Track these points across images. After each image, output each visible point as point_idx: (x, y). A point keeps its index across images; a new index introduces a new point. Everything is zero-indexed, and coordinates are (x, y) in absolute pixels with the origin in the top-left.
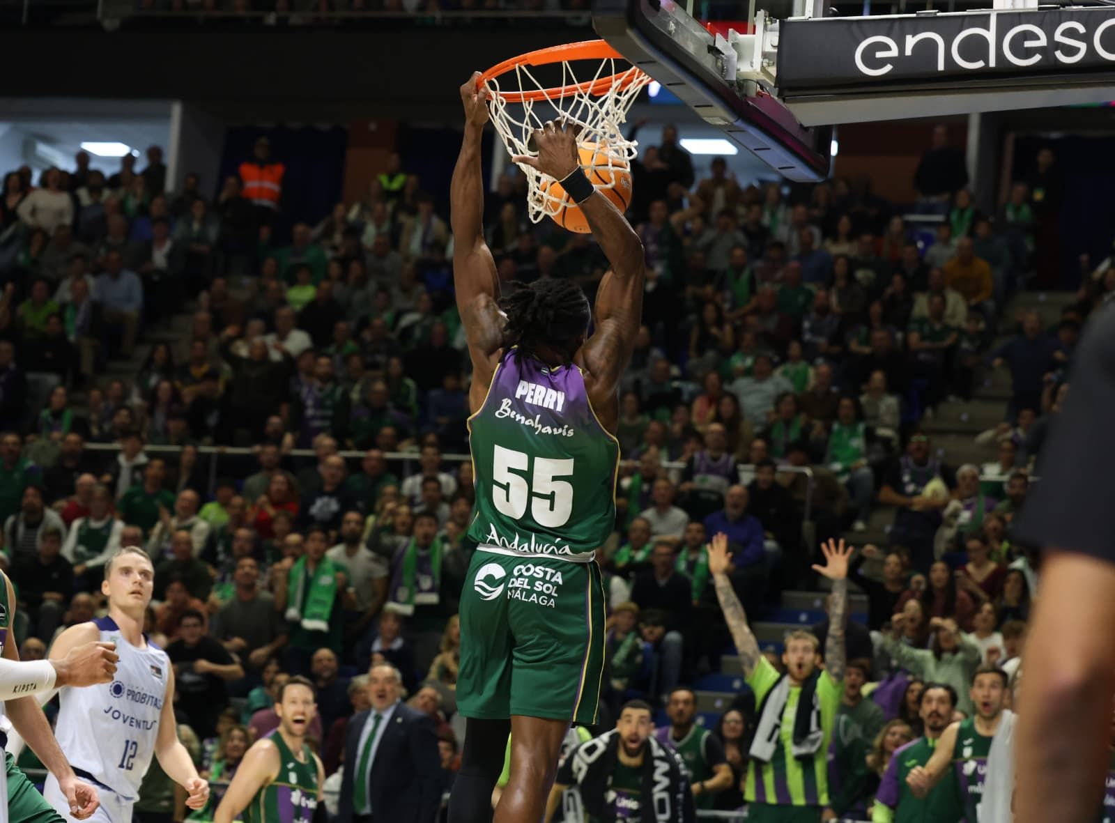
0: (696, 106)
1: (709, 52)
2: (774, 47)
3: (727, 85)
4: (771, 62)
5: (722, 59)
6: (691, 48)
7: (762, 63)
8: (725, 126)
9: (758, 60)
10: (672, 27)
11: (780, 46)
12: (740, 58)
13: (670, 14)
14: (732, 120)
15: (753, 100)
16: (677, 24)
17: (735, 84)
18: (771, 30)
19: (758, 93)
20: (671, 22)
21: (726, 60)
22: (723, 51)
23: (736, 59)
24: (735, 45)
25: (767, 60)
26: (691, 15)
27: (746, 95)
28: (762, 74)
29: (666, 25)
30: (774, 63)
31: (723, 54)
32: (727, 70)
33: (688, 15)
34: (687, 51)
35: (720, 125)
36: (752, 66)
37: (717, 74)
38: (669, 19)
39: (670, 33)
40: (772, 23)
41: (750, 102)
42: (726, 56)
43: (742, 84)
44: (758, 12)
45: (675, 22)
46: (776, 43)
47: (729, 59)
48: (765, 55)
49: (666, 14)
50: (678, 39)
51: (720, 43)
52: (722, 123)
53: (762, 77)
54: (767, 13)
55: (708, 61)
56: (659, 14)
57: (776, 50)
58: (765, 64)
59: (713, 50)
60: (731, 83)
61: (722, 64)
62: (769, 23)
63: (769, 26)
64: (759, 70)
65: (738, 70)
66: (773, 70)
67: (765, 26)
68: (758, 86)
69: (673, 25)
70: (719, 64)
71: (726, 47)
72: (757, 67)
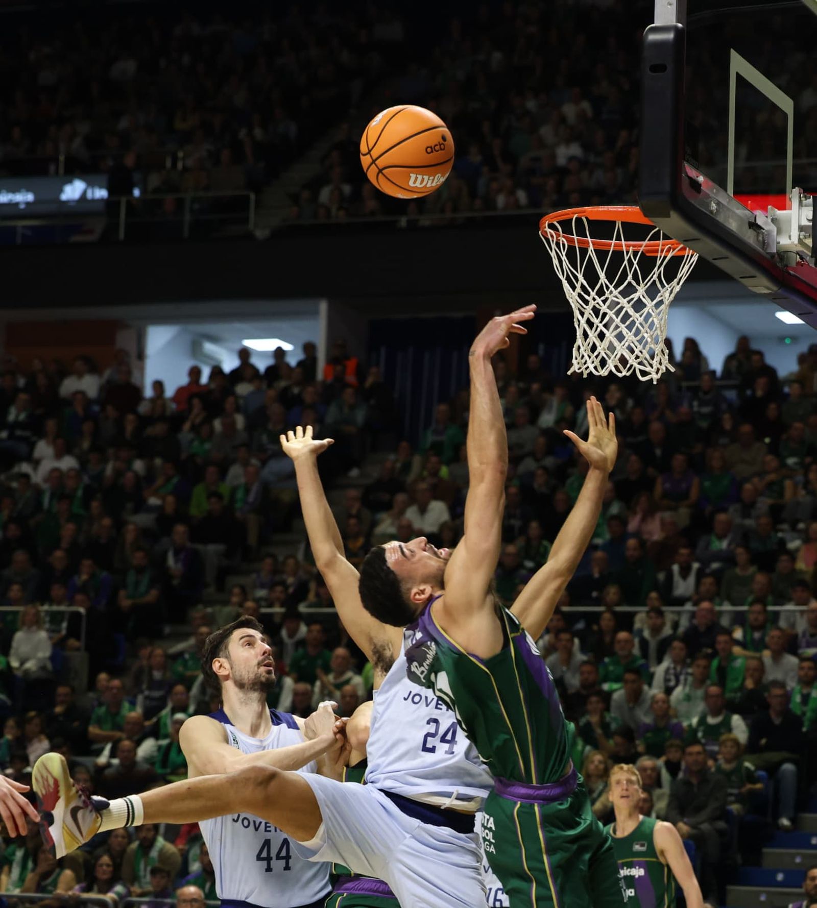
0: (741, 278)
1: (750, 228)
2: (809, 220)
3: (768, 257)
4: (808, 234)
5: (763, 233)
6: (733, 225)
7: (799, 235)
8: (770, 294)
9: (795, 233)
10: (714, 206)
11: (813, 220)
12: (779, 232)
13: (711, 195)
14: (775, 288)
15: (793, 269)
16: (718, 204)
17: (776, 256)
18: (806, 206)
19: (798, 263)
20: (712, 203)
21: (766, 235)
22: (763, 226)
23: (775, 233)
24: (774, 220)
25: (803, 233)
26: (732, 195)
27: (787, 266)
28: (800, 245)
29: (708, 205)
30: (810, 235)
31: (764, 229)
32: (768, 244)
33: (728, 195)
34: (729, 229)
35: (765, 293)
36: (790, 239)
37: (759, 248)
38: (710, 199)
39: (711, 212)
40: (806, 199)
41: (791, 272)
42: (766, 231)
43: (782, 255)
44: (794, 190)
45: (716, 202)
46: (811, 217)
47: (769, 233)
48: (801, 228)
49: (708, 196)
50: (720, 219)
51: (761, 219)
52: (766, 291)
53: (800, 248)
54: (802, 191)
55: (749, 237)
56: (701, 196)
57: (811, 224)
58: (801, 237)
59: (754, 226)
60: (772, 255)
61: (763, 238)
62: (803, 199)
63: (804, 202)
64: (796, 242)
65: (778, 243)
66: (809, 242)
67: (800, 202)
68: (798, 257)
69: (714, 205)
70: (760, 238)
71: (766, 223)
72: (795, 239)
